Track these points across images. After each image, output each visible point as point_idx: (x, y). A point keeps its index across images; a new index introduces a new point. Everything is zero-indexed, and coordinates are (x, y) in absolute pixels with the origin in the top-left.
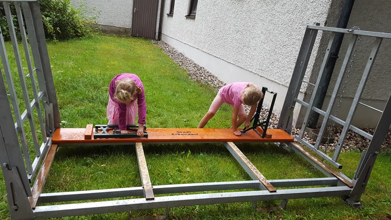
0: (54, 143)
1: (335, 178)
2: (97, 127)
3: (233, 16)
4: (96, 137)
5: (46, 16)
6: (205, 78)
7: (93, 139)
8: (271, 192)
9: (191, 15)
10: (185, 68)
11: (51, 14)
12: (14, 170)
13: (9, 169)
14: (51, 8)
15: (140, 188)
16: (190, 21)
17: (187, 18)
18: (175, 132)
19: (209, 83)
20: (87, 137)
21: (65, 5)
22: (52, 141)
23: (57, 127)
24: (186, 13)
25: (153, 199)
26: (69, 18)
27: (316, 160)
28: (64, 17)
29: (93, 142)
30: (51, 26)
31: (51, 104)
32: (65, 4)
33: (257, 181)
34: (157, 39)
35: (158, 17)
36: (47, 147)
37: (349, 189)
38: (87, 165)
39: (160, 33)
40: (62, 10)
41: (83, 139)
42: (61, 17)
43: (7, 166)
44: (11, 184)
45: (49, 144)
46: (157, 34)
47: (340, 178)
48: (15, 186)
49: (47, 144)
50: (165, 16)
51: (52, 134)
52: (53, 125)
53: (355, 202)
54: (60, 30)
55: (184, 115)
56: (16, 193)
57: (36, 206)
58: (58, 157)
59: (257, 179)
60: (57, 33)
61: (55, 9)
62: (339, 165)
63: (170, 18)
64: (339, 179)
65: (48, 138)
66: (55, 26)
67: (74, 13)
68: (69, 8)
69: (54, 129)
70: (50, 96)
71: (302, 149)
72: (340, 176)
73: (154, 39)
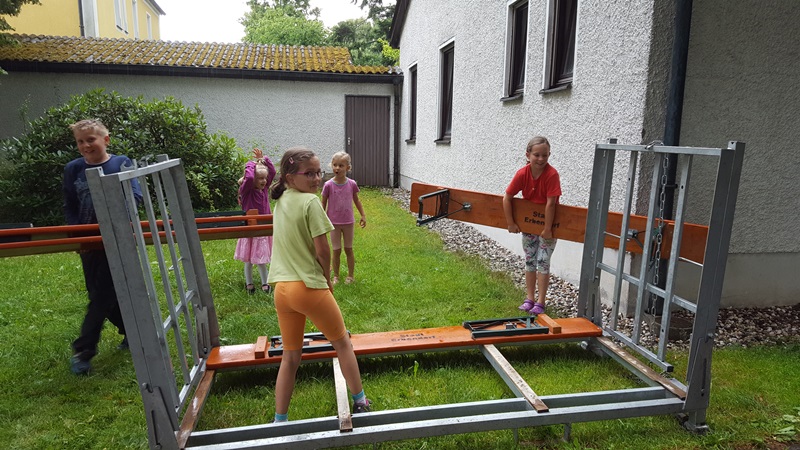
0: (209, 368)
1: (661, 388)
2: (273, 340)
3: (508, 133)
4: (271, 354)
5: (197, 172)
6: (473, 245)
7: (267, 356)
8: (539, 412)
9: (444, 138)
10: (438, 232)
11: (204, 167)
12: (156, 392)
13: (149, 391)
14: (203, 158)
15: (334, 418)
16: (443, 149)
17: (438, 144)
18: (398, 337)
19: (480, 253)
20: (259, 355)
21: (226, 150)
22: (207, 365)
23: (216, 345)
24: (435, 135)
25: (351, 430)
26: (235, 170)
27: (634, 362)
28: (227, 170)
29: (267, 362)
30: (205, 187)
31: (205, 309)
32: (227, 148)
33: (522, 399)
34: (392, 184)
35: (392, 147)
36: (198, 373)
37: (680, 401)
38: (260, 396)
39: (397, 174)
40: (224, 158)
41: (252, 358)
42: (221, 171)
43: (147, 386)
44: (153, 412)
45: (203, 369)
46: (392, 177)
47: (668, 387)
48: (158, 416)
49: (200, 368)
50: (403, 144)
51: (209, 355)
52: (210, 341)
53: (697, 424)
54: (221, 192)
55: (422, 311)
56: (158, 426)
57: (186, 446)
58: (217, 390)
59: (522, 395)
60: (216, 198)
61: (211, 158)
62: (667, 365)
63: (411, 147)
64: (666, 388)
65: (201, 360)
66: (211, 187)
67: (243, 161)
68: (236, 154)
69: (210, 347)
70: (203, 297)
71: (614, 348)
72: (668, 384)
73: (387, 186)
